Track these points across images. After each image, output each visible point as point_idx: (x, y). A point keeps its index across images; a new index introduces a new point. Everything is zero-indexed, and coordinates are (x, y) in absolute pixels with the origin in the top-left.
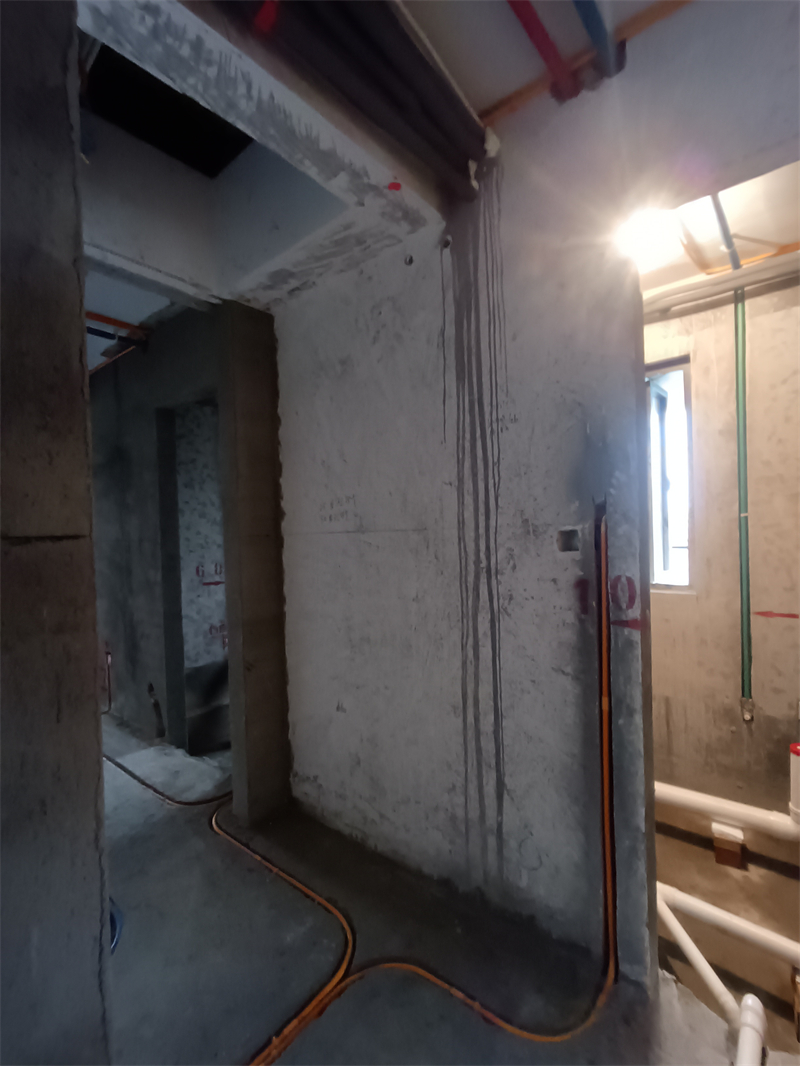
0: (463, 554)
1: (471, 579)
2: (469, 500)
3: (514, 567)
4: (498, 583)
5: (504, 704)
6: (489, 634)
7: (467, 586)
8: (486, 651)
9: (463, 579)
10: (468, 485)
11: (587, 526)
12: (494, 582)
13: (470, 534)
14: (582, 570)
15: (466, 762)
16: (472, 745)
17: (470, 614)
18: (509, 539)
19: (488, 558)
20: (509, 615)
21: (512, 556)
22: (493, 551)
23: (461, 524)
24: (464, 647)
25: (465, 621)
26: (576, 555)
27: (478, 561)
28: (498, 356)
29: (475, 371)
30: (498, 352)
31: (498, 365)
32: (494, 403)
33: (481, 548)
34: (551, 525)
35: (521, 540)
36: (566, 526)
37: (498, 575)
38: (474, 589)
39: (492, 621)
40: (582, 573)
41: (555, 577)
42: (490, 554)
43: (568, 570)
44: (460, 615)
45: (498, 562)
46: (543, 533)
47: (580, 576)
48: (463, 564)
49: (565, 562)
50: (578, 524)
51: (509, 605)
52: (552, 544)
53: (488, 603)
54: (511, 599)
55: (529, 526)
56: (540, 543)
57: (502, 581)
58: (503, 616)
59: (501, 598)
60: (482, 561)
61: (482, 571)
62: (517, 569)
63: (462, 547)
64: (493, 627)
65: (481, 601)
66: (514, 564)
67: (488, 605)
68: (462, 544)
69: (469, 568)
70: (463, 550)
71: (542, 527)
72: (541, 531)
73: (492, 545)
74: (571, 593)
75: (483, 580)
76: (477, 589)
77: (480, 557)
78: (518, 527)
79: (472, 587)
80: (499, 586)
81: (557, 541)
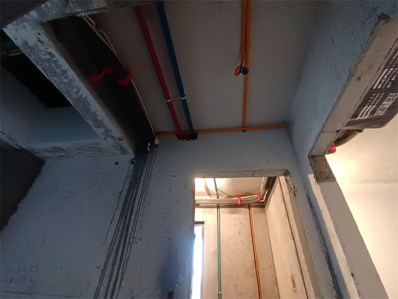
2: (106, 279)
28: (141, 209)
29: (129, 213)
30: (141, 207)
31: (140, 213)
32: (134, 229)
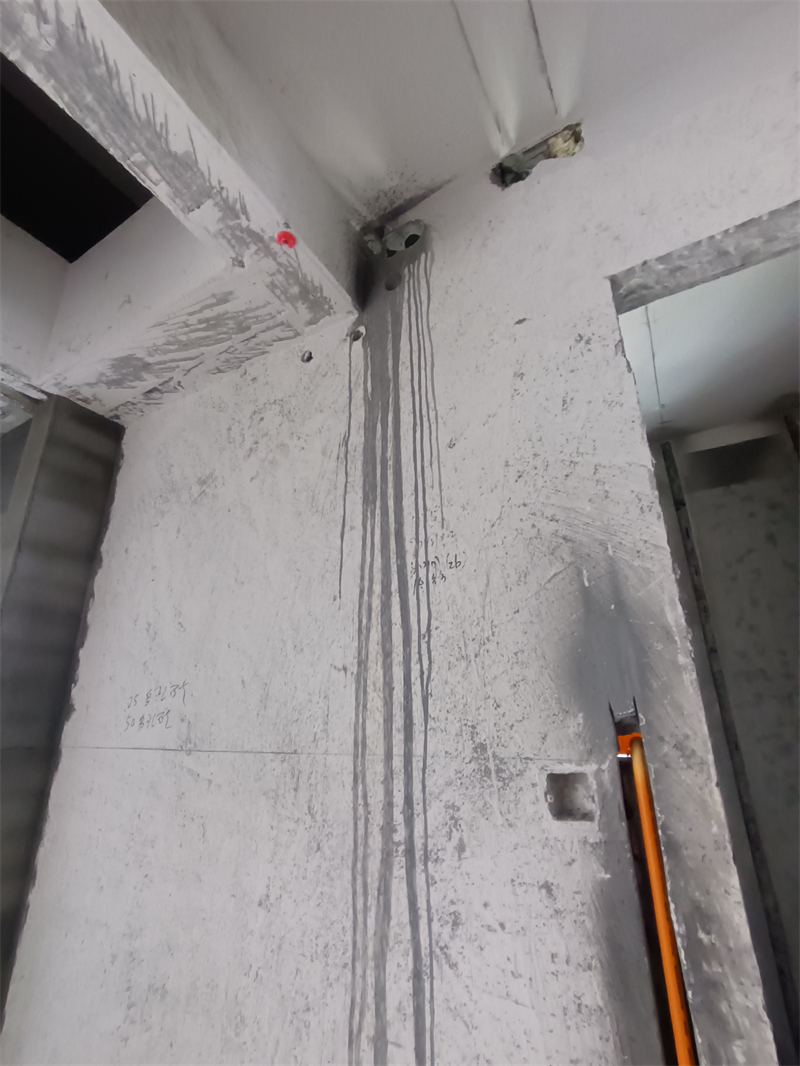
0: (361, 810)
1: (374, 865)
2: (375, 701)
3: (461, 848)
4: (430, 882)
6: (410, 1010)
7: (365, 885)
8: (402, 1059)
9: (359, 865)
10: (375, 672)
11: (605, 767)
13: (375, 769)
14: (607, 868)
17: (370, 951)
18: (449, 784)
19: (409, 822)
20: (453, 966)
21: (456, 821)
22: (418, 808)
23: (360, 746)
24: (353, 1040)
25: (359, 971)
26: (590, 830)
27: (388, 829)
28: (427, 470)
29: (391, 491)
30: (427, 464)
31: (428, 482)
32: (422, 538)
33: (395, 800)
34: (531, 759)
35: (474, 787)
36: (561, 763)
37: (429, 864)
38: (379, 890)
39: (417, 976)
40: (608, 876)
41: (550, 880)
42: (412, 814)
43: (575, 865)
44: (350, 953)
45: (429, 832)
46: (518, 775)
47: (603, 882)
48: (361, 831)
49: (568, 846)
50: (587, 761)
51: (452, 938)
52: (536, 801)
53: (408, 929)
54: (456, 924)
55: (488, 760)
56: (512, 797)
57: (437, 878)
58: (441, 967)
59: (435, 918)
60: (398, 828)
61: (397, 851)
62: (467, 853)
63: (360, 793)
64: (418, 992)
65: (393, 922)
66: (461, 840)
67: (407, 933)
68: (360, 787)
69: (371, 841)
70: (361, 801)
71: (513, 762)
72: (512, 770)
73: (417, 794)
74: (589, 925)
75: (399, 871)
76: (385, 891)
77: (392, 819)
78: (467, 760)
79: (376, 885)
80: (432, 889)
81: (546, 794)
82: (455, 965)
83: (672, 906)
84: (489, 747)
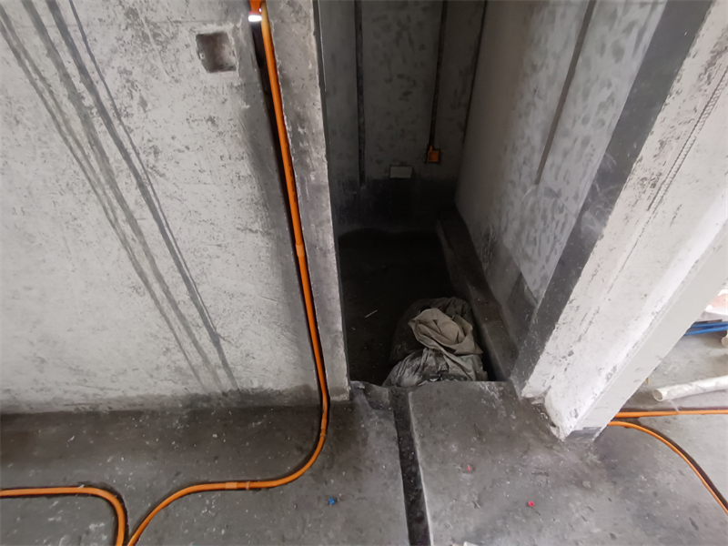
1: (77, 125)
3: (143, 103)
4: (128, 131)
5: (194, 273)
6: (143, 203)
7: (77, 141)
8: (148, 225)
12: (120, 131)
13: (34, 43)
14: (247, 101)
15: (172, 329)
16: (172, 315)
17: (103, 180)
18: (114, 51)
19: (91, 88)
20: (162, 175)
21: (132, 83)
22: (95, 76)
24: (114, 224)
25: (100, 192)
26: (232, 77)
27: (75, 98)
33: (69, 71)
34: (180, 22)
35: (138, 52)
36: (205, 24)
37: (122, 118)
38: (90, 142)
39: (141, 185)
40: (248, 106)
41: (212, 115)
42: (92, 82)
43: (226, 103)
44: (88, 184)
45: (113, 95)
46: (172, 38)
47: (246, 110)
48: (51, 102)
49: (220, 91)
50: (225, 21)
51: (156, 161)
52: (192, 60)
53: (124, 162)
54: (156, 153)
55: (141, 25)
56: (173, 59)
57: (132, 127)
58: (154, 177)
59: (141, 152)
60: (84, 95)
61: (92, 114)
62: (149, 106)
63: (30, 69)
64: (145, 193)
65: (111, 161)
66: (141, 98)
67: (125, 165)
68: (27, 63)
69: (64, 110)
70: (34, 76)
71: (165, 26)
72: (167, 33)
73: (89, 65)
74: (239, 136)
75: (100, 128)
76: (95, 142)
77: (75, 88)
78: (123, 27)
79: (86, 140)
80: (131, 135)
81: (198, 53)
82: (164, 174)
83: (285, 118)
84: (139, 12)
